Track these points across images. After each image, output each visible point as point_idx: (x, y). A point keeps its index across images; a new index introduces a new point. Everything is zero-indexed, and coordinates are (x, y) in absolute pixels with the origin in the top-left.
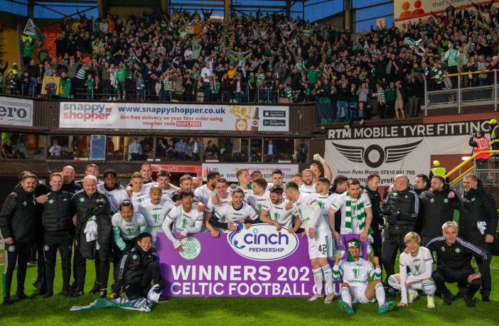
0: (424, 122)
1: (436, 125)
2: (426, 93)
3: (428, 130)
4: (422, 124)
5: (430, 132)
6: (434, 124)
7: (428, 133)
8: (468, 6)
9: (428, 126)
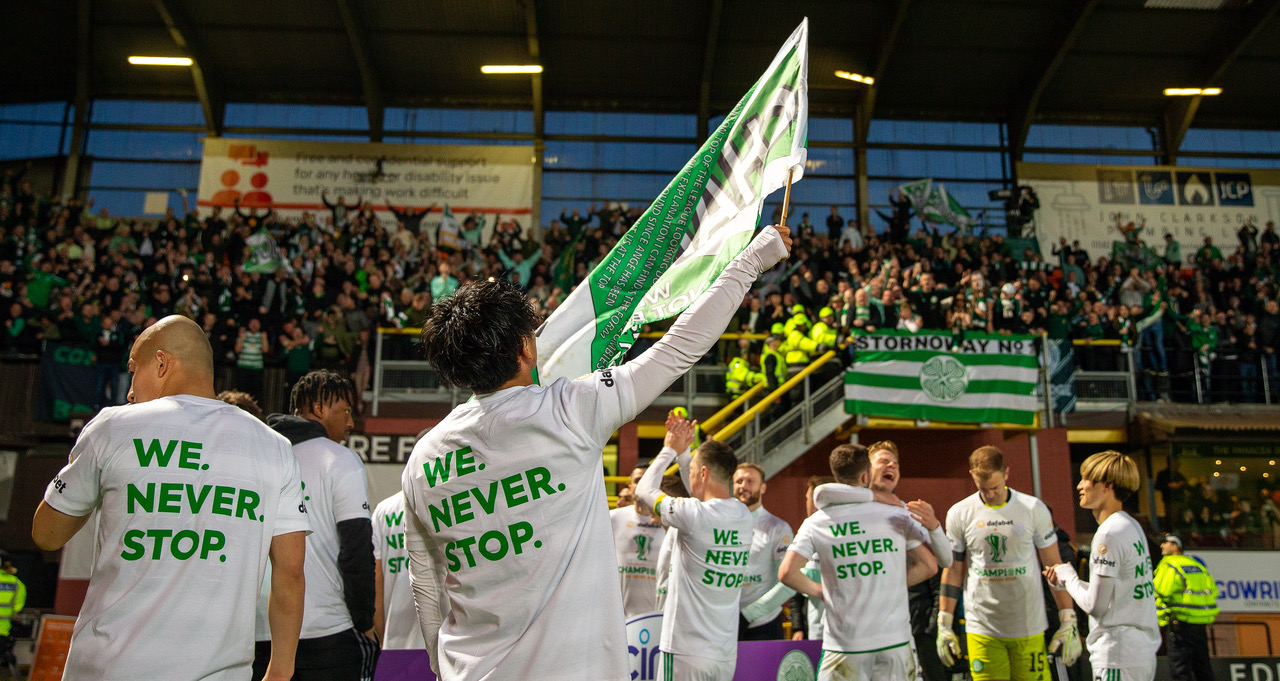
0: (368, 430)
1: (395, 438)
2: (379, 364)
3: (376, 448)
4: (360, 433)
5: (380, 453)
6: (391, 436)
7: (375, 457)
8: (380, 208)
9: (376, 440)
